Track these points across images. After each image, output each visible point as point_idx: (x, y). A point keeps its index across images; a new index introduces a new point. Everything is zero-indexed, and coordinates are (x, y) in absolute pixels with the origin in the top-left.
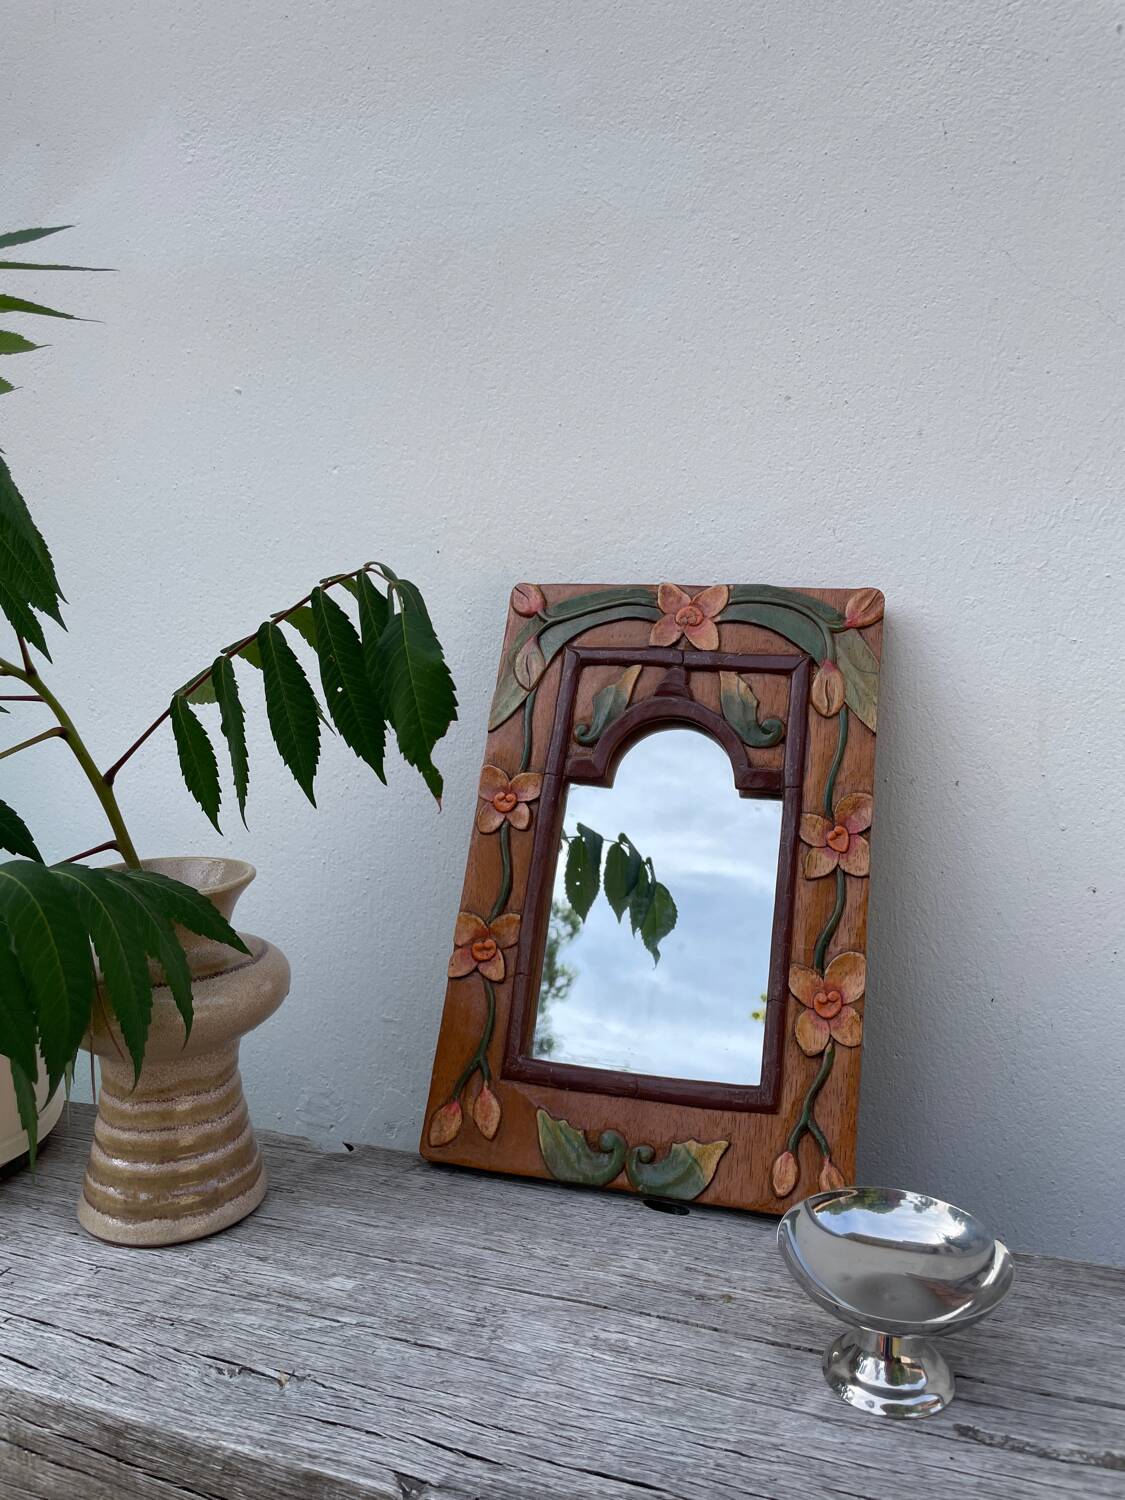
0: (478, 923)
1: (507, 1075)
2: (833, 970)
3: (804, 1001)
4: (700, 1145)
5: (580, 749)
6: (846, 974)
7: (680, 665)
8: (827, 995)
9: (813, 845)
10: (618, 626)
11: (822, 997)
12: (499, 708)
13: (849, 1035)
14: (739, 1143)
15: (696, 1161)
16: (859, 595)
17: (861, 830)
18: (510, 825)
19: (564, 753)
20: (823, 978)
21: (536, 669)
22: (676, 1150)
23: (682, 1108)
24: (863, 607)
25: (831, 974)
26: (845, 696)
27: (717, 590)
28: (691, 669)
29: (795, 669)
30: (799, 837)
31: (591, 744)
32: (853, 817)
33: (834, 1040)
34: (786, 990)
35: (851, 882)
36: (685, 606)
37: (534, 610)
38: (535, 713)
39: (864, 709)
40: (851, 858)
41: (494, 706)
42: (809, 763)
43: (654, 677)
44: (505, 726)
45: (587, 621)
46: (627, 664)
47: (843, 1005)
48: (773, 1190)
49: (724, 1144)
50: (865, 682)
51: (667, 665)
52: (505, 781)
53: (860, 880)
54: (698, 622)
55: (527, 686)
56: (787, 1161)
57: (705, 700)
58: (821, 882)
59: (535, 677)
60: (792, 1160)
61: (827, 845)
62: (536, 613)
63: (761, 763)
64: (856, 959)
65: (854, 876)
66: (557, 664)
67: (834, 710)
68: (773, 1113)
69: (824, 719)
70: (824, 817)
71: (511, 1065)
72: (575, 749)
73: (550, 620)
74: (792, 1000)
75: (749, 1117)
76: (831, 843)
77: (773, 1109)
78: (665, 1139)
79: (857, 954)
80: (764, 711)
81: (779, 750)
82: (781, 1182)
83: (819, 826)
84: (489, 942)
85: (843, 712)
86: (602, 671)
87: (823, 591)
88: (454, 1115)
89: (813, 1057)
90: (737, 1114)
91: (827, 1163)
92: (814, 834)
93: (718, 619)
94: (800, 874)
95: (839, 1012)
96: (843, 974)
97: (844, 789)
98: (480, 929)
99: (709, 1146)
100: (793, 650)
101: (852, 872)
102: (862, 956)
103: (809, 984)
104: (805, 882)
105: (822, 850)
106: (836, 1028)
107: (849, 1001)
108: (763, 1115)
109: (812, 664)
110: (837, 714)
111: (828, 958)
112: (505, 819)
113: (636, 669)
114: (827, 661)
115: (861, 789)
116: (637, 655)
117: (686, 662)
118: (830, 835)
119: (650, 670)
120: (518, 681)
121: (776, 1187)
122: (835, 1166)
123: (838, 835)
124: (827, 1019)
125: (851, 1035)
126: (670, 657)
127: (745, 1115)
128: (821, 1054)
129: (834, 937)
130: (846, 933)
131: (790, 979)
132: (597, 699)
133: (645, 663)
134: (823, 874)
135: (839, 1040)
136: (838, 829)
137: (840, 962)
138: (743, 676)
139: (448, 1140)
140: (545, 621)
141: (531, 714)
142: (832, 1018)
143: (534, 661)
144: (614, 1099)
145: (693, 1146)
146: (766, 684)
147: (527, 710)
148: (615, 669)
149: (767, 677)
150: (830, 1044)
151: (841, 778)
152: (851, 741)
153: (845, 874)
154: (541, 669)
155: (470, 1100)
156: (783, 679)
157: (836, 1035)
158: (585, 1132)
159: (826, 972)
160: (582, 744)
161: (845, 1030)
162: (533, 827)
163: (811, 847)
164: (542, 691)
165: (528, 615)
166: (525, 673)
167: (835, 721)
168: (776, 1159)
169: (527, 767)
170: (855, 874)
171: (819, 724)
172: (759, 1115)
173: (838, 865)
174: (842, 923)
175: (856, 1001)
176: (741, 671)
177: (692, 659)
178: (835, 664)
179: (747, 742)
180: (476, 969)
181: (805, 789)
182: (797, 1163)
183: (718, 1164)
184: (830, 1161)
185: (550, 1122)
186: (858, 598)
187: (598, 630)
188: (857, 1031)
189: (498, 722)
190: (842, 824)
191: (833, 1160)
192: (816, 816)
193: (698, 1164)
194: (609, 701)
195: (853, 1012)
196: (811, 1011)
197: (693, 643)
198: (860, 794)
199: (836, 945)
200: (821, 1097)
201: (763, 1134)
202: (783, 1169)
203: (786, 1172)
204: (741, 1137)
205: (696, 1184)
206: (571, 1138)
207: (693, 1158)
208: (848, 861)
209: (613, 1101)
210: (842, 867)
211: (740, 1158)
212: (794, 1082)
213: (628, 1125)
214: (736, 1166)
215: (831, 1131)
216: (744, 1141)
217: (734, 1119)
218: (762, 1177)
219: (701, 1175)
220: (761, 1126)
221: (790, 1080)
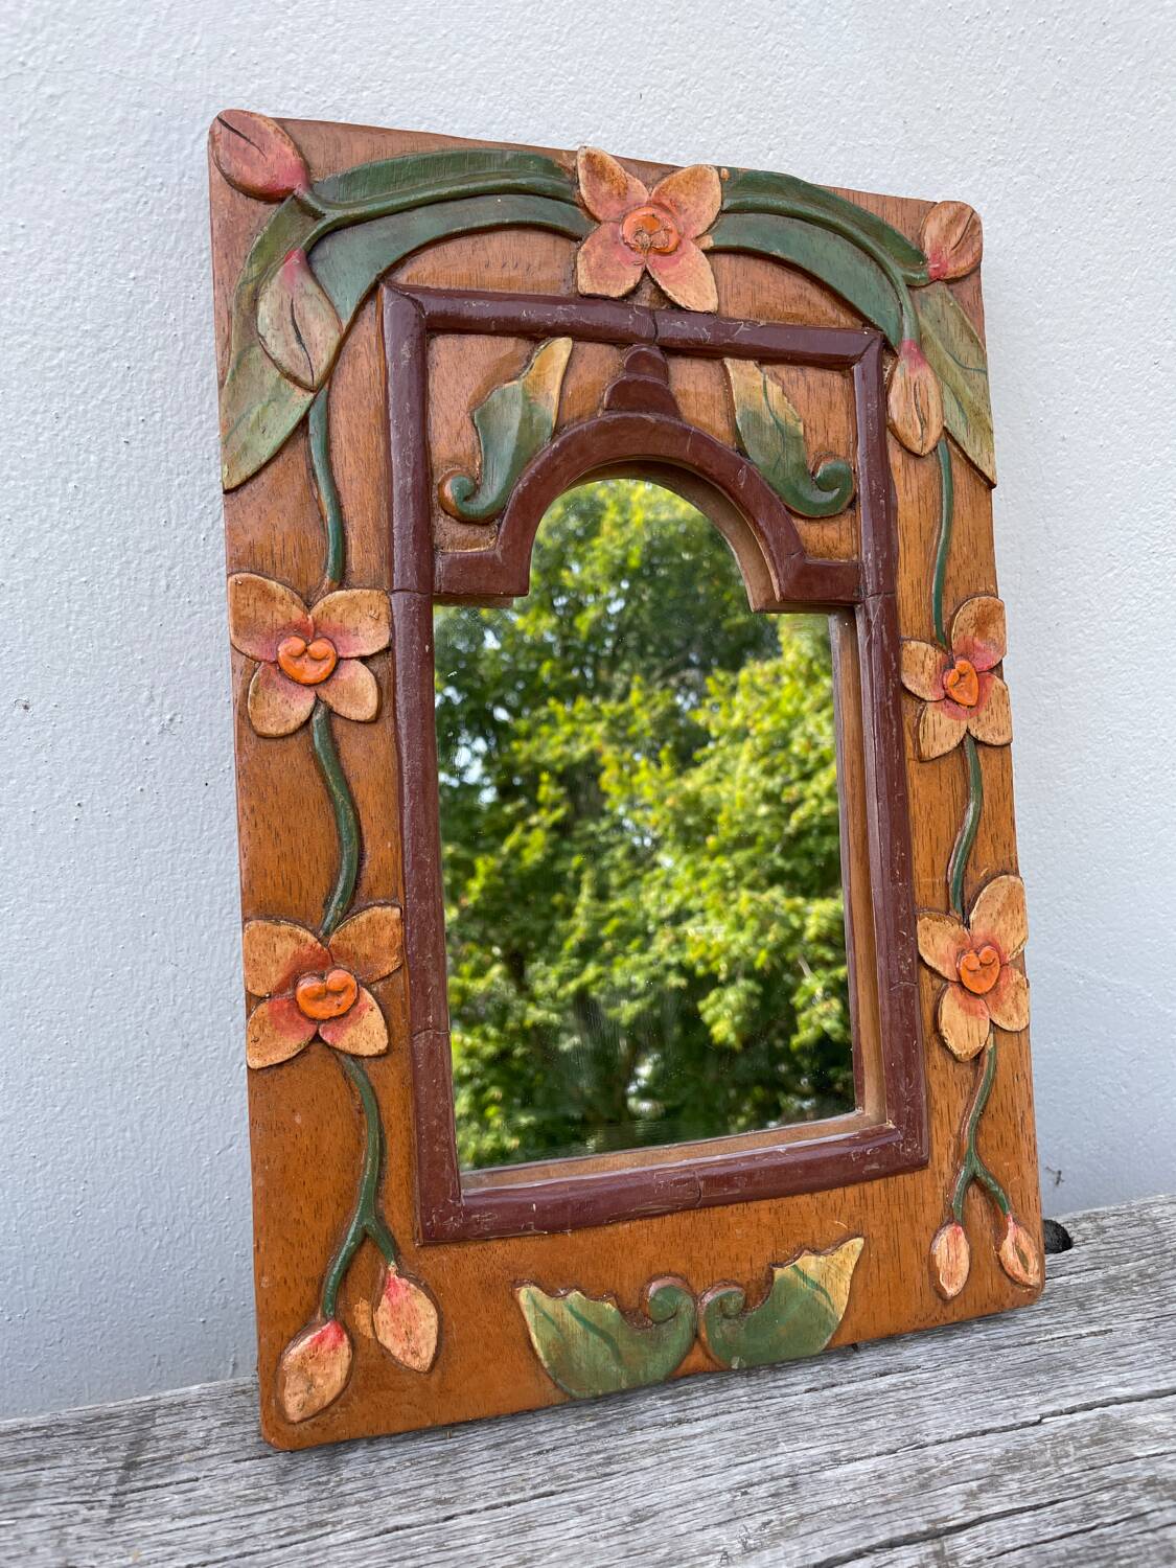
0: (299, 941)
1: (433, 1238)
2: (982, 913)
3: (946, 974)
4: (822, 1259)
5: (460, 531)
6: (1000, 914)
7: (649, 341)
8: (978, 953)
9: (925, 697)
10: (498, 243)
11: (971, 960)
12: (242, 430)
13: (1015, 1015)
14: (876, 1232)
15: (817, 1286)
16: (946, 215)
17: (992, 664)
18: (331, 713)
19: (425, 541)
20: (968, 929)
21: (323, 335)
22: (783, 1279)
23: (774, 1203)
24: (954, 240)
25: (979, 919)
26: (946, 417)
27: (697, 175)
28: (671, 350)
29: (855, 357)
30: (901, 683)
31: (484, 521)
32: (978, 641)
33: (998, 1027)
34: (916, 960)
35: (986, 756)
36: (639, 205)
37: (284, 184)
38: (336, 447)
39: (974, 440)
40: (983, 714)
41: (229, 429)
42: (900, 545)
43: (602, 365)
44: (264, 478)
45: (426, 224)
46: (536, 334)
47: (1002, 967)
48: (940, 1292)
49: (858, 1243)
50: (971, 388)
51: (622, 340)
52: (296, 613)
53: (1000, 751)
54: (671, 246)
55: (306, 378)
56: (954, 1239)
57: (700, 415)
58: (944, 763)
59: (323, 358)
60: (961, 1236)
61: (947, 697)
62: (290, 191)
63: (819, 548)
64: (1010, 887)
65: (991, 746)
66: (367, 329)
67: (929, 443)
68: (921, 1170)
69: (913, 461)
70: (936, 646)
71: (443, 1218)
72: (448, 530)
73: (333, 215)
74: (926, 973)
75: (887, 1186)
76: (952, 693)
77: (925, 1162)
78: (759, 1266)
79: (1012, 878)
80: (816, 443)
81: (847, 522)
82: (951, 1276)
83: (929, 664)
84: (336, 977)
85: (943, 448)
86: (481, 351)
87: (883, 200)
88: (334, 1348)
89: (970, 1062)
90: (867, 1186)
91: (1010, 1225)
92: (924, 679)
93: (709, 242)
94: (909, 753)
95: (998, 979)
96: (994, 915)
97: (957, 589)
98: (305, 952)
99: (836, 1255)
100: (850, 318)
101: (983, 739)
102: (1018, 880)
103: (948, 942)
104: (919, 766)
105: (938, 705)
106: (997, 1008)
107: (1010, 958)
108: (908, 1177)
109: (886, 348)
110: (935, 450)
111: (969, 892)
112: (317, 701)
113: (562, 347)
114: (909, 344)
115: (982, 589)
116: (560, 315)
117: (663, 334)
118: (950, 677)
119: (591, 350)
120: (276, 364)
121: (943, 1284)
122: (1019, 1224)
123: (961, 676)
124: (984, 996)
125: (1018, 1012)
126: (627, 321)
128: (980, 1055)
129: (973, 853)
130: (989, 849)
131: (920, 940)
132: (481, 415)
133: (580, 335)
134: (946, 750)
135: (1003, 1025)
136: (959, 665)
137: (990, 896)
138: (771, 369)
139: (329, 1399)
140: (317, 216)
141: (327, 451)
142: (990, 992)
143: (310, 316)
144: (657, 1222)
145: (810, 1263)
146: (810, 388)
147: (315, 443)
148: (509, 346)
149: (810, 373)
150: (992, 1037)
151: (951, 569)
152: (958, 502)
153: (978, 744)
154: (333, 338)
155: (363, 1306)
156: (835, 379)
157: (997, 1019)
159: (973, 916)
160: (464, 520)
161: (1008, 1007)
162: (387, 711)
163: (921, 701)
164: (342, 392)
165: (269, 196)
166: (295, 345)
167: (932, 464)
168: (935, 1241)
169: (342, 580)
170: (994, 743)
171: (905, 470)
172: (901, 1177)
173: (967, 731)
174: (980, 830)
175: (1018, 956)
176: (765, 357)
177: (674, 329)
178: (921, 350)
179: (793, 507)
180: (317, 1038)
181: (898, 595)
182: (969, 1236)
183: (852, 1283)
184: (1014, 1219)
185: (548, 1304)
186: (945, 221)
187: (450, 249)
188: (1025, 1003)
189: (247, 469)
190: (965, 655)
192: (922, 646)
194: (511, 419)
195: (1017, 975)
196: (958, 987)
197: (670, 293)
198: (983, 599)
199: (977, 869)
200: (987, 1124)
201: (912, 1206)
202: (952, 1254)
203: (957, 1257)
204: (878, 1223)
205: (823, 1324)
206: (592, 1319)
207: (813, 1282)
208: (979, 720)
209: (655, 1225)
210: (973, 733)
211: (881, 1256)
212: (945, 1110)
213: (691, 1259)
214: (876, 1271)
215: (1005, 1172)
216: (883, 1228)
217: (864, 1197)
218: (919, 1275)
219: (828, 1307)
220: (906, 1193)
221: (938, 1107)
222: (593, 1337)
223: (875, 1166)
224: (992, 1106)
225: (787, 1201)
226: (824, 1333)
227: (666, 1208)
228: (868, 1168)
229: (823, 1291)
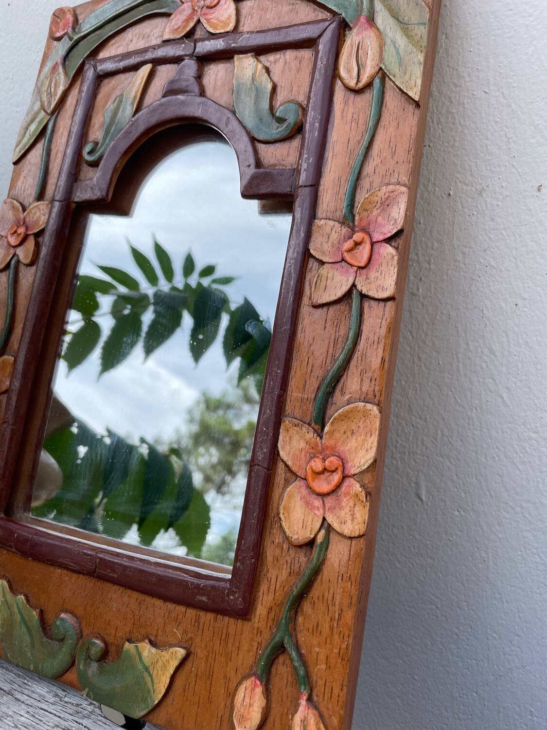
2: (335, 427)
3: (294, 469)
4: (153, 650)
5: (88, 170)
6: (353, 433)
7: (191, 56)
8: (324, 460)
9: (325, 260)
11: (317, 465)
12: (24, 138)
13: (349, 522)
14: (200, 652)
15: (147, 669)
17: (389, 235)
19: (74, 176)
20: (321, 438)
21: (59, 88)
22: (128, 651)
23: (142, 597)
25: (332, 432)
26: (381, 59)
28: (205, 60)
29: (320, 36)
30: (309, 250)
32: (380, 219)
33: (329, 525)
34: (274, 454)
35: (370, 307)
38: (54, 139)
39: (405, 73)
40: (373, 274)
41: (20, 136)
42: (329, 154)
43: (164, 76)
44: (27, 156)
46: (138, 67)
47: (344, 477)
48: (233, 726)
49: (181, 652)
50: (407, 36)
51: (176, 60)
52: (19, 214)
53: (382, 304)
55: (49, 110)
56: (253, 689)
57: (217, 94)
58: (332, 309)
59: (56, 99)
60: (259, 690)
61: (343, 260)
62: (66, 32)
63: (273, 161)
64: (366, 414)
65: (373, 298)
66: (78, 82)
67: (364, 80)
68: (243, 619)
69: (352, 96)
70: (343, 223)
72: (85, 172)
73: (76, 38)
74: (281, 467)
75: (215, 620)
76: (347, 257)
77: (245, 613)
78: (120, 634)
79: (369, 406)
80: (280, 97)
81: (296, 142)
82: (244, 719)
83: (334, 236)
85: (377, 83)
89: (300, 546)
90: (202, 613)
91: (303, 702)
92: (326, 247)
94: (305, 300)
95: (339, 486)
96: (349, 434)
97: (372, 183)
99: (164, 653)
100: (322, 15)
101: (371, 294)
102: (375, 408)
103: (303, 445)
104: (311, 309)
105: (335, 266)
106: (332, 509)
107: (353, 471)
108: (232, 620)
109: (344, 26)
110: (369, 85)
111: (329, 412)
112: (15, 255)
113: (146, 70)
114: (363, 20)
115: (393, 180)
116: (149, 56)
117: (198, 51)
118: (349, 244)
119: (163, 69)
121: (235, 721)
122: (316, 708)
123: (357, 244)
124: (322, 495)
125: (352, 520)
126: (182, 49)
127: (210, 616)
128: (311, 543)
129: (342, 381)
130: (357, 377)
131: (281, 438)
133: (157, 62)
134: (333, 298)
135: (336, 526)
136: (358, 236)
137: (346, 417)
138: (262, 58)
140: (73, 39)
141: (50, 141)
142: (328, 494)
144: (75, 576)
145: (146, 650)
146: (286, 63)
147: (47, 138)
149: (290, 54)
150: (323, 532)
151: (369, 169)
152: (386, 117)
153: (363, 297)
154: (63, 89)
156: (306, 54)
157: (330, 519)
158: (42, 614)
159: (326, 429)
160: (90, 165)
161: (345, 513)
162: (37, 261)
163: (322, 263)
165: (60, 38)
166: (49, 96)
167: (367, 96)
168: (239, 683)
169: (40, 197)
170: (376, 296)
171: (346, 102)
172: (227, 619)
173: (354, 285)
174: (353, 363)
175: (362, 473)
176: (260, 51)
177: (207, 46)
178: (371, 20)
179: (256, 136)
181: (321, 188)
182: (267, 693)
183: (173, 678)
184: (310, 699)
185: (9, 596)
188: (362, 514)
189: (22, 152)
190: (365, 230)
191: (315, 699)
192: (331, 223)
193: (150, 675)
195: (357, 487)
196: (302, 482)
197: (209, 28)
198: (391, 187)
199: (343, 393)
200: (307, 607)
201: (230, 645)
202: (247, 700)
203: (251, 705)
204: (203, 646)
205: (144, 700)
206: (26, 618)
207: (144, 665)
208: (367, 278)
209: (74, 578)
210: (359, 287)
211: (199, 674)
212: (274, 580)
213: (85, 610)
214: (193, 683)
215: (315, 655)
216: (205, 652)
217: (198, 621)
218: (223, 705)
219: (151, 689)
220: (228, 635)
221: (269, 575)
222: (24, 629)
223: (204, 599)
224: (316, 592)
225: (149, 600)
226: (143, 706)
227: (77, 568)
228: (199, 598)
229: (149, 673)
